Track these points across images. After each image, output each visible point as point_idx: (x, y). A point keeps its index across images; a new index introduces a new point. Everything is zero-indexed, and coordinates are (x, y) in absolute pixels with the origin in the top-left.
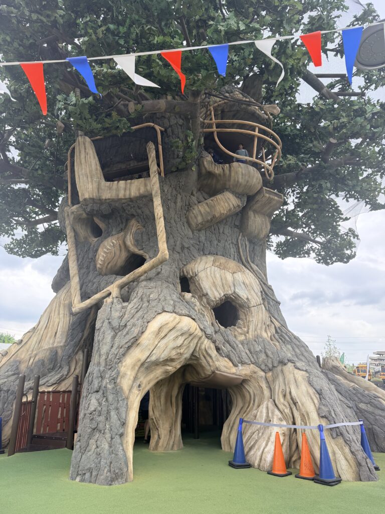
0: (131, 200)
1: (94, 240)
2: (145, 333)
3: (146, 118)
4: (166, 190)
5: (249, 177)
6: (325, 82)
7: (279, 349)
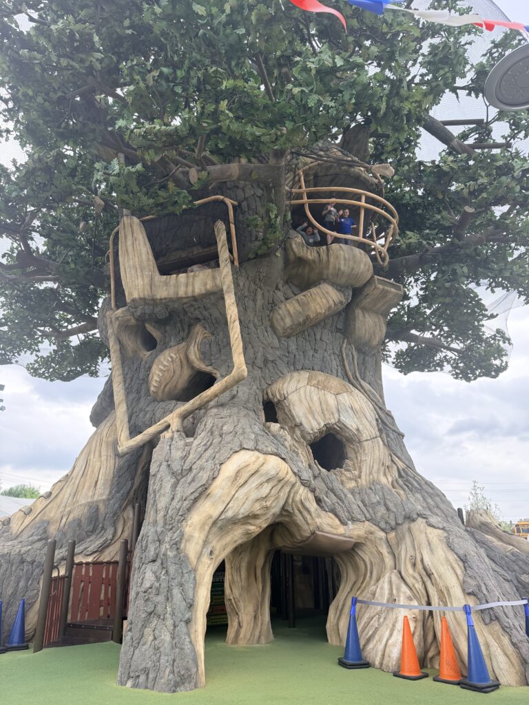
0: (195, 299)
1: (146, 354)
2: (217, 479)
3: (212, 188)
4: (241, 284)
5: (355, 262)
6: (456, 131)
7: (404, 499)
